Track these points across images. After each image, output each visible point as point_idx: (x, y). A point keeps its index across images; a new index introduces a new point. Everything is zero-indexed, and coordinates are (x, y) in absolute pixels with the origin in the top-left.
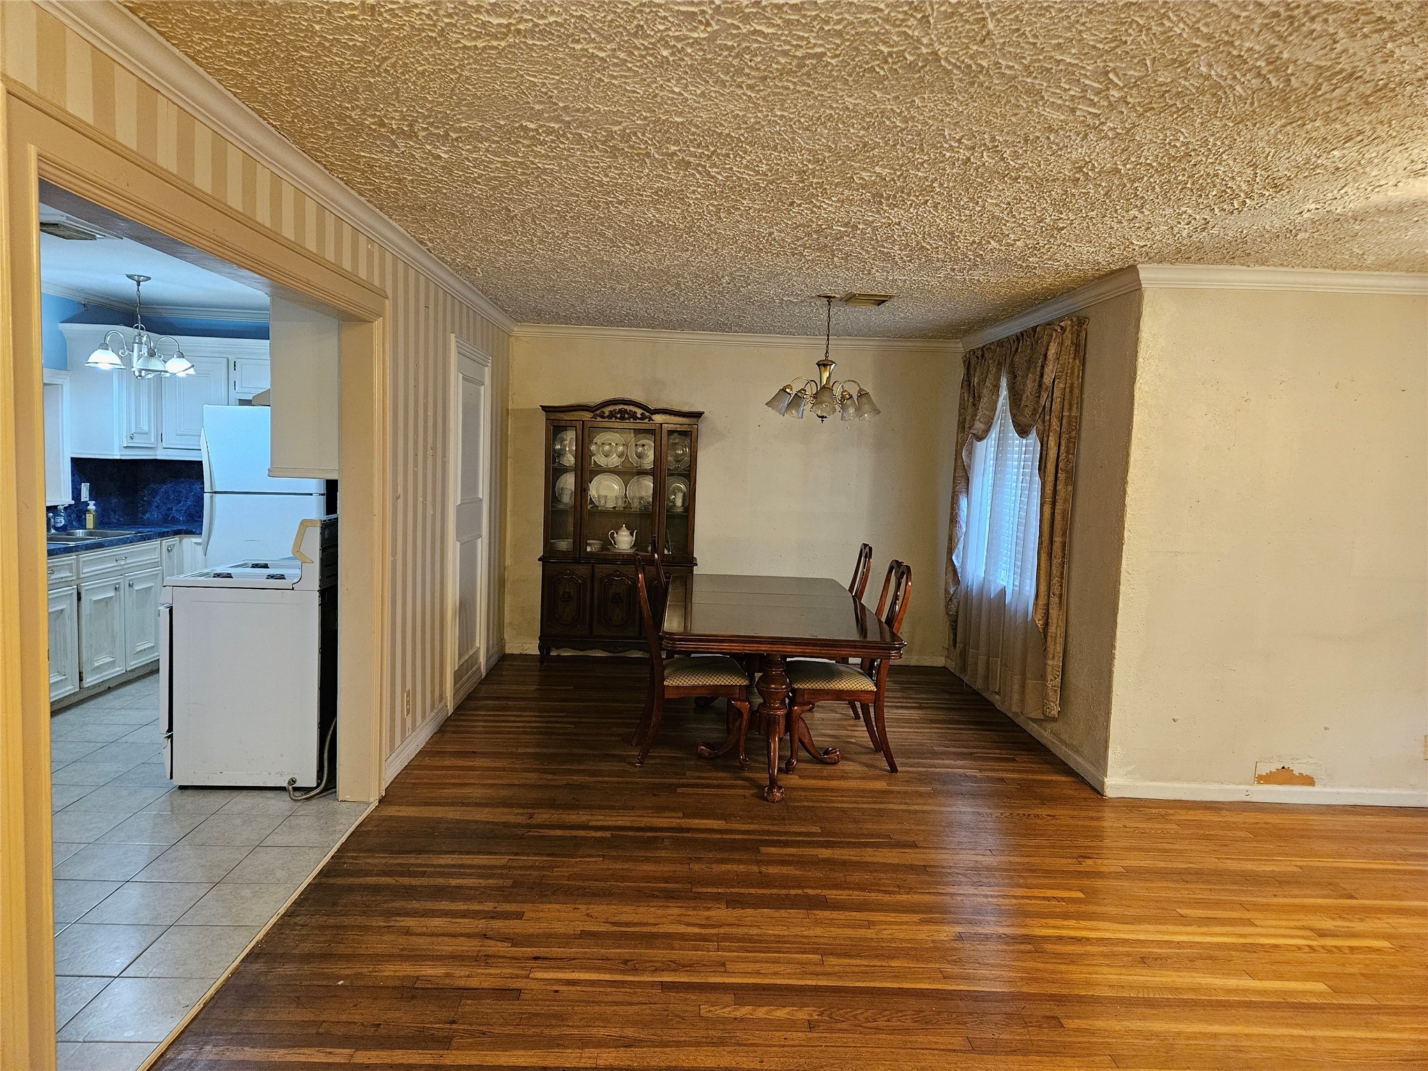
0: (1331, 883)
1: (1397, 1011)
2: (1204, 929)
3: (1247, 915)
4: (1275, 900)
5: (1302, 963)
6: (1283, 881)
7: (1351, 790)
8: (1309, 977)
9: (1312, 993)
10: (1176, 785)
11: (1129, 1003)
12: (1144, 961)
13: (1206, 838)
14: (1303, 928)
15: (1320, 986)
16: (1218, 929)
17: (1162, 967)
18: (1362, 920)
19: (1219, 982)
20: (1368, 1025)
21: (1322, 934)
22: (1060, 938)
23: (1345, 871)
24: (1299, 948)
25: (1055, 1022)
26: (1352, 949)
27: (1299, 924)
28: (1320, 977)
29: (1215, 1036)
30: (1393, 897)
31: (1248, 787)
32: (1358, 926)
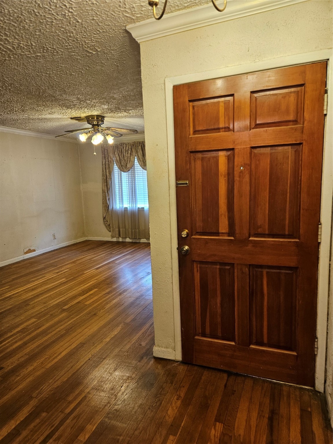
0: (52, 265)
1: (77, 277)
2: (38, 281)
3: (43, 276)
4: (45, 272)
5: (58, 278)
6: (44, 269)
7: (42, 250)
8: (62, 279)
9: (64, 280)
10: (8, 261)
11: (38, 296)
12: (33, 290)
13: (23, 268)
14: (54, 273)
15: (64, 279)
16: (41, 280)
17: (37, 289)
18: (61, 268)
19: (49, 286)
20: (75, 280)
21: (57, 273)
22: (13, 294)
23: (52, 263)
24: (56, 276)
25: (28, 305)
26: (64, 272)
27: (53, 273)
28: (63, 278)
29: (56, 292)
30: (63, 264)
31: (23, 256)
32: (62, 269)
